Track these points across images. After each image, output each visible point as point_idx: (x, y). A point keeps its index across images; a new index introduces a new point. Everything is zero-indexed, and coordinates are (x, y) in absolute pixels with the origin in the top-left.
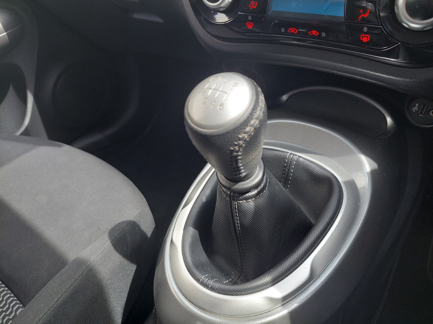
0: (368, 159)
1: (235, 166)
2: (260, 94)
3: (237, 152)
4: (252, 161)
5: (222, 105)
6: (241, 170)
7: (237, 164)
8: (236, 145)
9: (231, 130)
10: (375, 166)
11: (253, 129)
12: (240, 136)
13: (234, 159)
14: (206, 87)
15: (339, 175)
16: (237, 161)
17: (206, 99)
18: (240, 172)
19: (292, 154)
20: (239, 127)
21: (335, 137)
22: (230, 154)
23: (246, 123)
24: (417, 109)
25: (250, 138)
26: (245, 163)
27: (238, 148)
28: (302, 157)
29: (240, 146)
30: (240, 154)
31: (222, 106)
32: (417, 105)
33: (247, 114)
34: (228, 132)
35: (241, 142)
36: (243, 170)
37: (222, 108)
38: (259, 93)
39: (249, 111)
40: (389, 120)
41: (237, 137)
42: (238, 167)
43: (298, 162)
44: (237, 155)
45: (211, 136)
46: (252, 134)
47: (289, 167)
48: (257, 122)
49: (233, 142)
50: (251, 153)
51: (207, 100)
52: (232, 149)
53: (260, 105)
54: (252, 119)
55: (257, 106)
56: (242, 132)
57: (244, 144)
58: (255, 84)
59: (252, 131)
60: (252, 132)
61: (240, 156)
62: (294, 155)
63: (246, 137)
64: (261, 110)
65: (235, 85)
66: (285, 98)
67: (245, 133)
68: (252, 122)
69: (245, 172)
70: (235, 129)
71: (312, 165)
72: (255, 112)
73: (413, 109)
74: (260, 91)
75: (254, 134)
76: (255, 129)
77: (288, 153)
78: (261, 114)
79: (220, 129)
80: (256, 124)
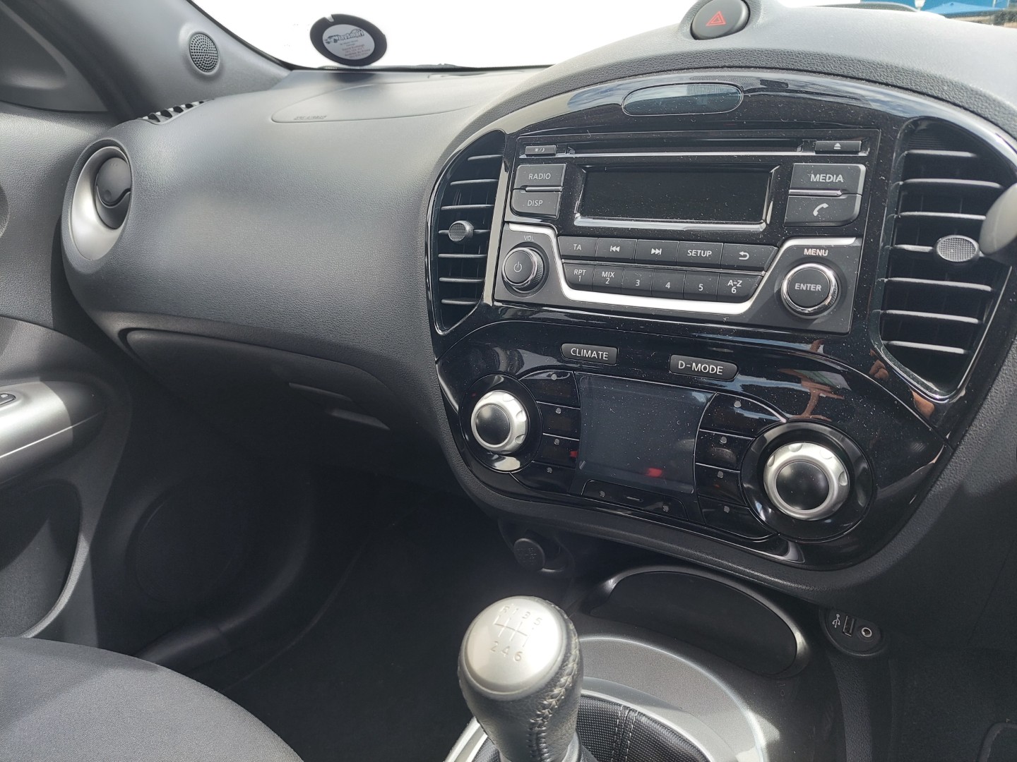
0: (762, 719)
1: (535, 749)
2: (573, 635)
3: (540, 726)
4: (561, 738)
5: (519, 654)
6: (543, 754)
7: (538, 744)
8: (539, 716)
9: (533, 694)
10: (775, 734)
11: (564, 690)
12: (545, 702)
13: (535, 737)
14: (495, 622)
15: (712, 753)
16: (538, 740)
17: (496, 642)
18: (543, 757)
19: (628, 708)
20: (544, 688)
21: (701, 674)
22: (529, 730)
23: (553, 682)
24: (839, 624)
25: (560, 704)
26: (551, 742)
27: (542, 720)
28: (644, 715)
29: (544, 718)
30: (544, 728)
31: (519, 656)
32: (838, 616)
33: (555, 668)
34: (528, 697)
35: (546, 711)
36: (547, 755)
37: (519, 658)
38: (572, 632)
39: (558, 663)
40: (799, 638)
41: (540, 703)
42: (540, 750)
43: (638, 724)
44: (539, 731)
45: (503, 702)
46: (563, 697)
47: (623, 734)
48: (570, 679)
49: (534, 712)
50: (561, 726)
51: (497, 644)
52: (533, 721)
53: (573, 652)
54: (562, 675)
55: (569, 655)
56: (548, 695)
57: (550, 714)
58: (566, 616)
59: (562, 693)
60: (562, 696)
61: (543, 732)
62: (630, 710)
63: (554, 703)
64: (574, 661)
65: (537, 622)
66: (611, 584)
67: (552, 698)
68: (563, 680)
69: (549, 757)
70: (538, 692)
71: (664, 732)
72: (567, 665)
73: (833, 623)
74: (572, 630)
75: (565, 698)
76: (566, 690)
77: (620, 705)
78: (575, 666)
79: (517, 692)
80: (568, 683)
